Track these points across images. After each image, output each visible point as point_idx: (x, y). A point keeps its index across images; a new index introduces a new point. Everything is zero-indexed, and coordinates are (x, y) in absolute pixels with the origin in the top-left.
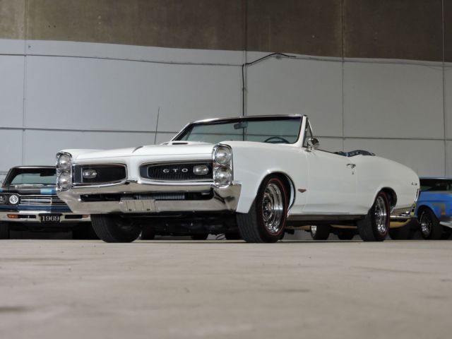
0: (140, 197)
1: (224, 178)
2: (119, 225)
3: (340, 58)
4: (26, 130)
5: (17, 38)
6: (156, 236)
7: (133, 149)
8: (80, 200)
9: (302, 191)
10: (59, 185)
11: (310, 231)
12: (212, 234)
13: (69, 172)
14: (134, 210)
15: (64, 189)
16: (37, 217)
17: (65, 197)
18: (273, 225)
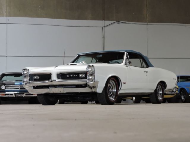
0: (57, 87)
1: (91, 79)
2: (49, 98)
3: (146, 23)
4: (8, 57)
5: (3, 16)
6: (65, 102)
7: (54, 67)
8: (32, 88)
9: (124, 83)
10: (24, 82)
11: (132, 99)
12: (90, 101)
13: (28, 76)
14: (55, 92)
15: (26, 84)
16: (13, 95)
17: (26, 87)
18: (112, 98)
